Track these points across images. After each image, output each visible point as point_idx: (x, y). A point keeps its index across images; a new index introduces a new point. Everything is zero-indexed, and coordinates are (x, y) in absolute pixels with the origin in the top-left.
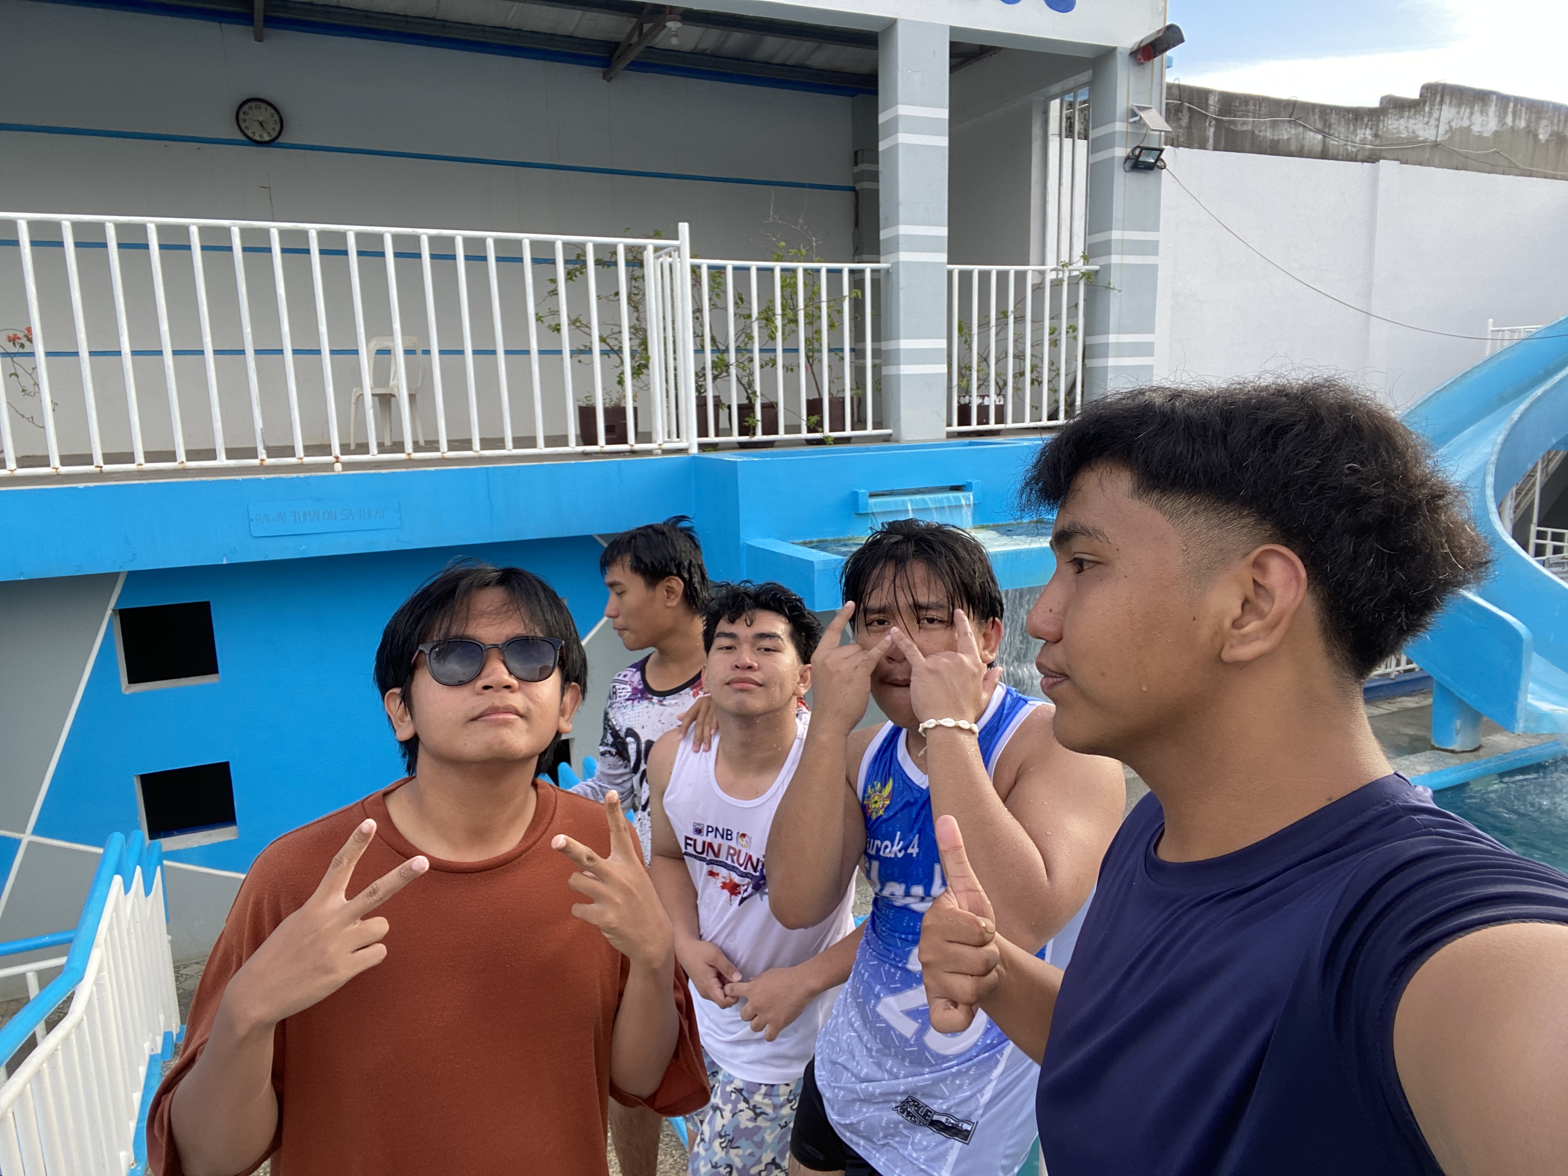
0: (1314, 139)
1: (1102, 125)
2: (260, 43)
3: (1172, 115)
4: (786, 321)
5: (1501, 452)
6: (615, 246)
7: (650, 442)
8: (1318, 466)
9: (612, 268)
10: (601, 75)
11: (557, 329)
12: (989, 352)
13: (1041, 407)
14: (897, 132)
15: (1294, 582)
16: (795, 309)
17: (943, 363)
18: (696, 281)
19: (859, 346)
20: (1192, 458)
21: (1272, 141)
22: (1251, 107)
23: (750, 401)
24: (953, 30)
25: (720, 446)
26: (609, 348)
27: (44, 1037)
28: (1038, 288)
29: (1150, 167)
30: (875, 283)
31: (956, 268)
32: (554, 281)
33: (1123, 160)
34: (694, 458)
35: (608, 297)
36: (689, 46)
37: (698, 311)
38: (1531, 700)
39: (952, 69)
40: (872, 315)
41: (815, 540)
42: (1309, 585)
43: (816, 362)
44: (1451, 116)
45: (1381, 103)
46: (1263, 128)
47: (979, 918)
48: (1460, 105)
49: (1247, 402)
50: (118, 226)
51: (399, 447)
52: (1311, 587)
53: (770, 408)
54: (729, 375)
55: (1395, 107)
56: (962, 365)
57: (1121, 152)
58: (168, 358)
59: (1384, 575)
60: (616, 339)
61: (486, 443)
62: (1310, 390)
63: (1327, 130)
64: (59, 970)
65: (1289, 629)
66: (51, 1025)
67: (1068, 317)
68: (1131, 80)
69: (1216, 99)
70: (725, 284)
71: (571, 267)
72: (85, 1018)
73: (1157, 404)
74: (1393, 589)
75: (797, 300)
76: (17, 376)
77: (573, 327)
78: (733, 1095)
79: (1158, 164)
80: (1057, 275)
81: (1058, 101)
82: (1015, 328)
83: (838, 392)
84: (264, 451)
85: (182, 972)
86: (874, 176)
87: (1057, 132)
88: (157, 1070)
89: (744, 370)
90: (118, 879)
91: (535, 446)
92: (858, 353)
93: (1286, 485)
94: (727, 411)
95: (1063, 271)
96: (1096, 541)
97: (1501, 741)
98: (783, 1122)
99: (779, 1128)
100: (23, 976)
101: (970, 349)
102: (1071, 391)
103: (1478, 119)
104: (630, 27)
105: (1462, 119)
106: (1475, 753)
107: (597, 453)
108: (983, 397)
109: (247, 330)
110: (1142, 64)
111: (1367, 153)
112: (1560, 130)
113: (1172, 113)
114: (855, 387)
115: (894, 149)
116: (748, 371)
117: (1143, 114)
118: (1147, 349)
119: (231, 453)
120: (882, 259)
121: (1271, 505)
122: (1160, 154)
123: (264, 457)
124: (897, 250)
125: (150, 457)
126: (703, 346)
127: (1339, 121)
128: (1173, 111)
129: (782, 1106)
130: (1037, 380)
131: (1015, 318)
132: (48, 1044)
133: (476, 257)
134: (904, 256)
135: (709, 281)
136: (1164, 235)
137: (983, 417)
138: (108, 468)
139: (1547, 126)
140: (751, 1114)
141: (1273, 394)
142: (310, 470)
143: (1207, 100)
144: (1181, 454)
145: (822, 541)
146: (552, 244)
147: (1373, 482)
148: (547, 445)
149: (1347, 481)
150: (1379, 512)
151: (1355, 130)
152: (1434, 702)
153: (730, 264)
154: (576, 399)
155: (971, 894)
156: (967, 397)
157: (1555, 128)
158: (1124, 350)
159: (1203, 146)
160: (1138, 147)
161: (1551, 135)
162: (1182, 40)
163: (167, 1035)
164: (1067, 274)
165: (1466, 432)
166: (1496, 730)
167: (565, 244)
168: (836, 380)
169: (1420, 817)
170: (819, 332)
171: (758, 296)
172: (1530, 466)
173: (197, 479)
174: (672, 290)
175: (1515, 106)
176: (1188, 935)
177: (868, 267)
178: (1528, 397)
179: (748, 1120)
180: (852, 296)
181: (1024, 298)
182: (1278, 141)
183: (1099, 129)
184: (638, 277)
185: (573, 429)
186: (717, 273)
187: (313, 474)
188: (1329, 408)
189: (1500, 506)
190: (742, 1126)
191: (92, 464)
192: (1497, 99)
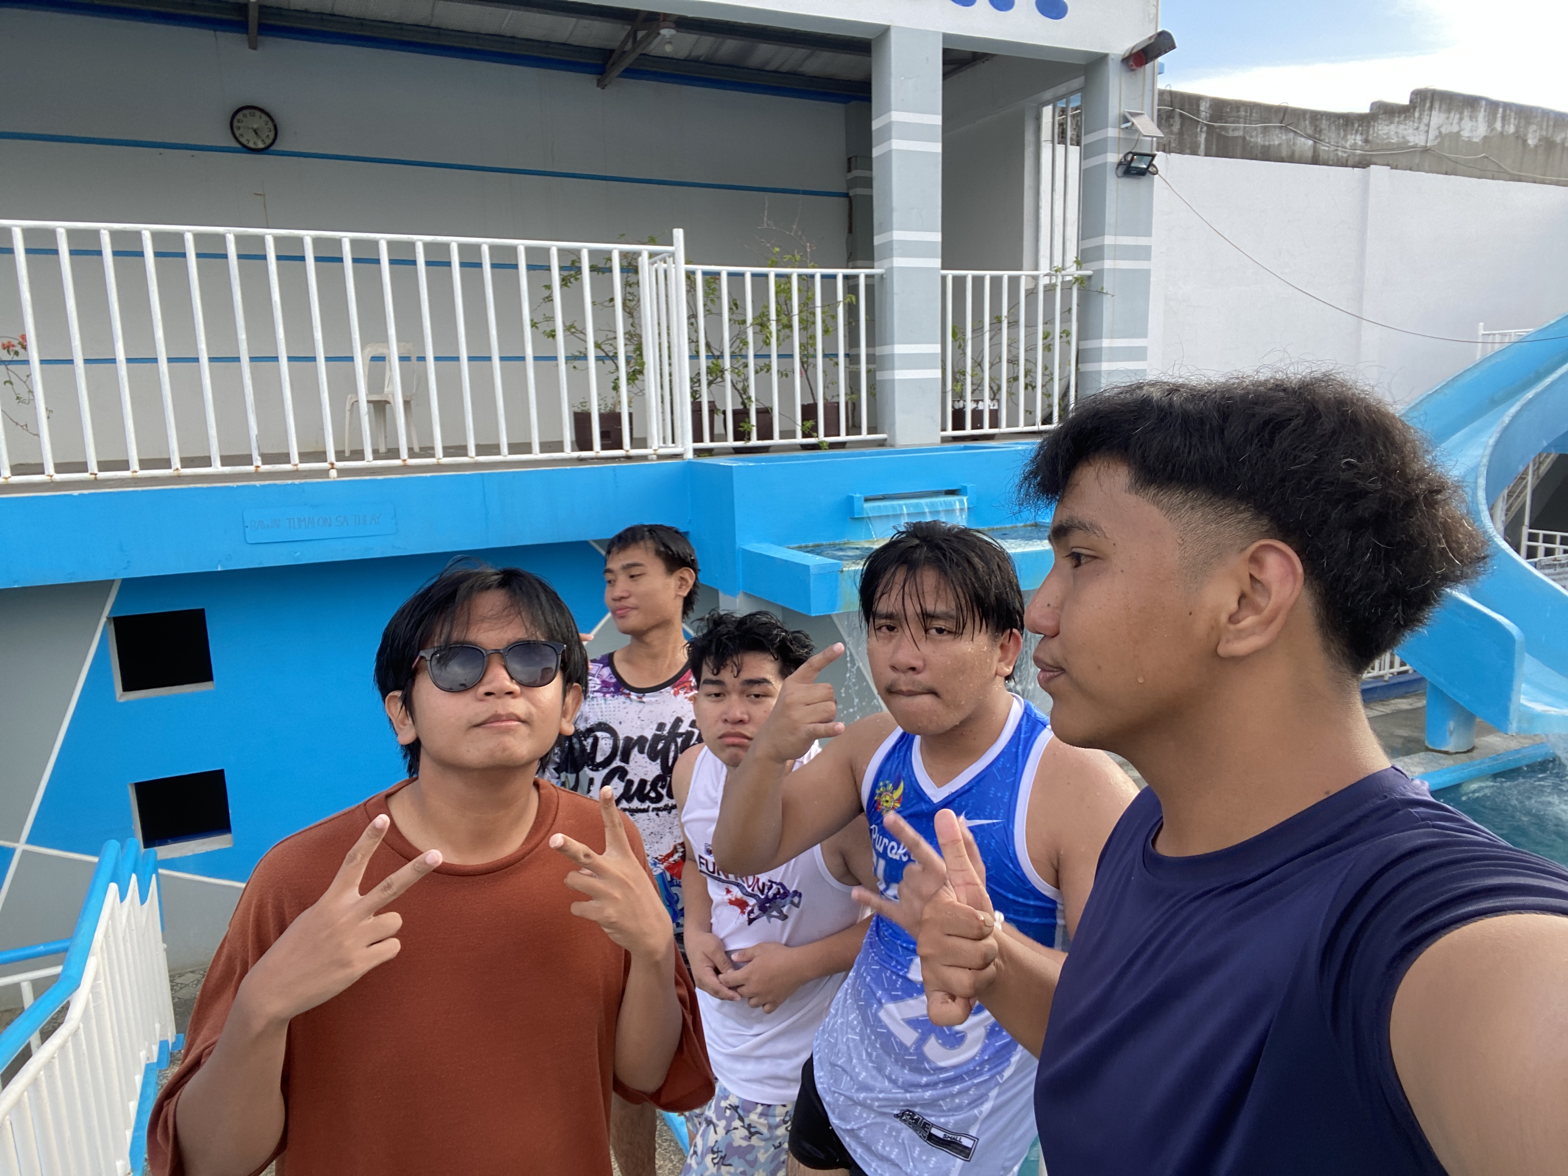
0: (1305, 144)
1: (1095, 131)
2: (254, 51)
3: (1163, 122)
4: (781, 327)
5: (1492, 455)
6: (610, 252)
7: (646, 447)
8: (1315, 461)
9: (607, 274)
10: (595, 82)
11: (552, 335)
12: (983, 357)
13: (1035, 411)
14: (890, 138)
15: (1291, 578)
16: (789, 315)
17: (937, 368)
18: (691, 287)
19: (853, 352)
20: (1189, 452)
21: (1263, 146)
22: (1242, 113)
23: (745, 406)
24: (946, 37)
25: (715, 451)
26: (604, 354)
27: (38, 1047)
28: (1032, 293)
29: (1142, 173)
30: (870, 289)
31: (950, 274)
32: (549, 287)
33: (1115, 166)
34: (689, 463)
35: (604, 303)
36: (682, 54)
37: (692, 316)
38: (1523, 700)
39: (945, 75)
40: (867, 320)
41: (811, 544)
42: (1305, 580)
43: (810, 368)
44: (1441, 122)
45: (1371, 109)
46: (1254, 133)
47: (978, 912)
48: (1449, 111)
49: (1244, 398)
50: (113, 234)
51: (394, 453)
52: (1308, 581)
53: (765, 413)
54: (723, 380)
55: (1385, 113)
56: (956, 369)
57: (1113, 158)
58: (163, 365)
59: (1380, 571)
60: (611, 345)
61: (481, 449)
62: (1308, 385)
63: (1317, 136)
64: (55, 978)
65: (1286, 624)
66: (46, 1035)
67: (1061, 322)
68: (1123, 86)
69: (1208, 105)
70: (720, 290)
71: (566, 273)
72: (81, 1026)
73: (1155, 398)
74: (1390, 585)
75: (791, 306)
76: (11, 383)
77: (569, 333)
78: (728, 1112)
79: (1150, 169)
80: (1051, 280)
81: (1050, 107)
82: (1008, 334)
83: (833, 397)
84: (259, 458)
85: (178, 981)
86: (868, 183)
87: (1050, 138)
88: (153, 1079)
89: (739, 376)
90: (113, 887)
91: (530, 452)
92: (852, 358)
93: (1282, 480)
94: (722, 416)
95: (1057, 276)
96: (1094, 536)
97: (1494, 742)
98: (778, 1141)
99: (773, 1149)
100: (17, 986)
101: (964, 353)
102: (1065, 395)
103: (1467, 124)
104: (624, 34)
105: (1452, 124)
106: (1469, 754)
107: (592, 459)
108: (977, 401)
109: (242, 336)
110: (1133, 70)
111: (1357, 159)
112: (1549, 136)
113: (1164, 119)
114: (849, 392)
115: (888, 154)
116: (743, 376)
117: (1135, 120)
118: (1140, 354)
119: (226, 460)
120: (876, 264)
121: (1267, 500)
122: (1152, 160)
123: (259, 463)
124: (891, 256)
125: (145, 464)
126: (697, 352)
127: (1329, 126)
128: (1164, 117)
129: (777, 1126)
130: (1031, 385)
131: (1009, 323)
132: (42, 1055)
133: (471, 264)
134: (898, 262)
135: (704, 287)
136: (1156, 241)
137: (977, 423)
138: (102, 475)
139: (1535, 131)
140: (746, 1133)
141: (1271, 389)
142: (306, 477)
143: (1198, 106)
144: (1178, 448)
145: (818, 546)
146: (547, 250)
147: (1371, 477)
148: (542, 451)
149: (1343, 476)
150: (1375, 507)
151: (1345, 136)
152: (1428, 701)
153: (724, 270)
154: (571, 406)
155: (970, 887)
156: (962, 402)
157: (1544, 133)
158: (1118, 354)
159: (1194, 152)
160: (1130, 153)
161: (1540, 140)
162: (1173, 47)
163: (163, 1044)
164: (1060, 279)
165: (1458, 435)
166: (1490, 731)
167: (561, 251)
168: (830, 385)
169: (1418, 810)
170: (813, 337)
171: (753, 301)
172: (1521, 469)
173: (192, 486)
174: (667, 296)
175: (1504, 111)
176: (1187, 929)
177: (862, 273)
178: (1518, 400)
179: (742, 1138)
180: (846, 301)
181: (1018, 303)
182: (1269, 147)
183: (1089, 136)
184: (633, 283)
185: (568, 435)
186: (712, 279)
187: (309, 481)
188: (1327, 402)
189: (1491, 509)
190: (735, 1144)
191: (87, 471)
192: (1486, 105)
